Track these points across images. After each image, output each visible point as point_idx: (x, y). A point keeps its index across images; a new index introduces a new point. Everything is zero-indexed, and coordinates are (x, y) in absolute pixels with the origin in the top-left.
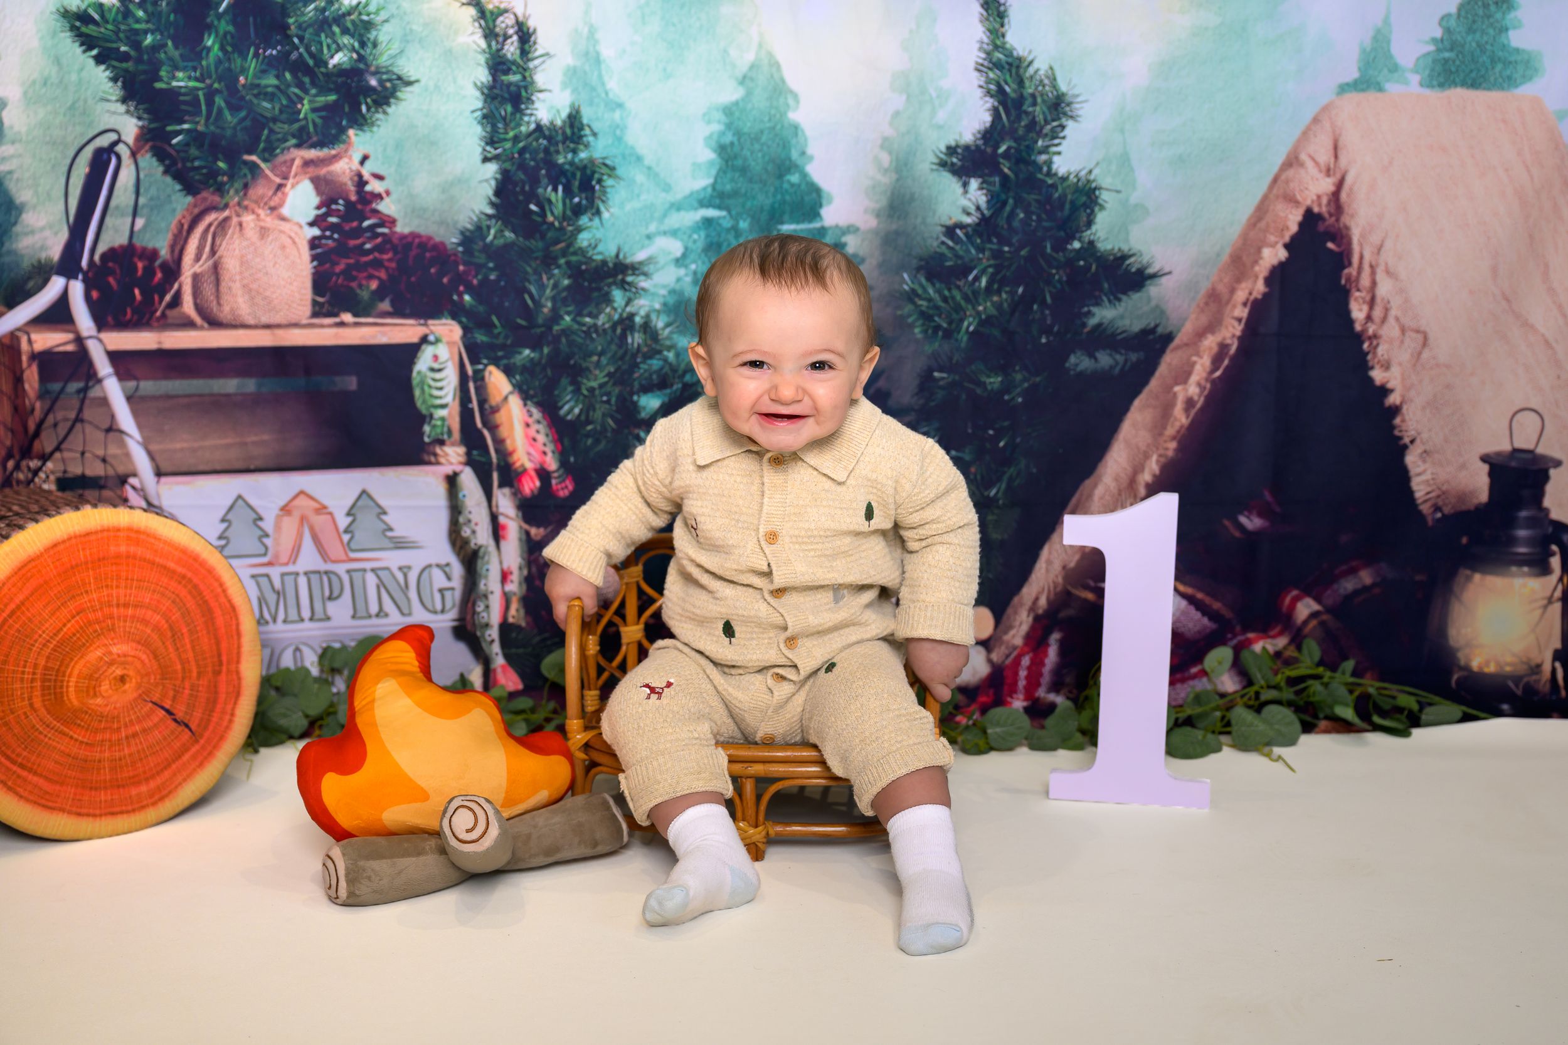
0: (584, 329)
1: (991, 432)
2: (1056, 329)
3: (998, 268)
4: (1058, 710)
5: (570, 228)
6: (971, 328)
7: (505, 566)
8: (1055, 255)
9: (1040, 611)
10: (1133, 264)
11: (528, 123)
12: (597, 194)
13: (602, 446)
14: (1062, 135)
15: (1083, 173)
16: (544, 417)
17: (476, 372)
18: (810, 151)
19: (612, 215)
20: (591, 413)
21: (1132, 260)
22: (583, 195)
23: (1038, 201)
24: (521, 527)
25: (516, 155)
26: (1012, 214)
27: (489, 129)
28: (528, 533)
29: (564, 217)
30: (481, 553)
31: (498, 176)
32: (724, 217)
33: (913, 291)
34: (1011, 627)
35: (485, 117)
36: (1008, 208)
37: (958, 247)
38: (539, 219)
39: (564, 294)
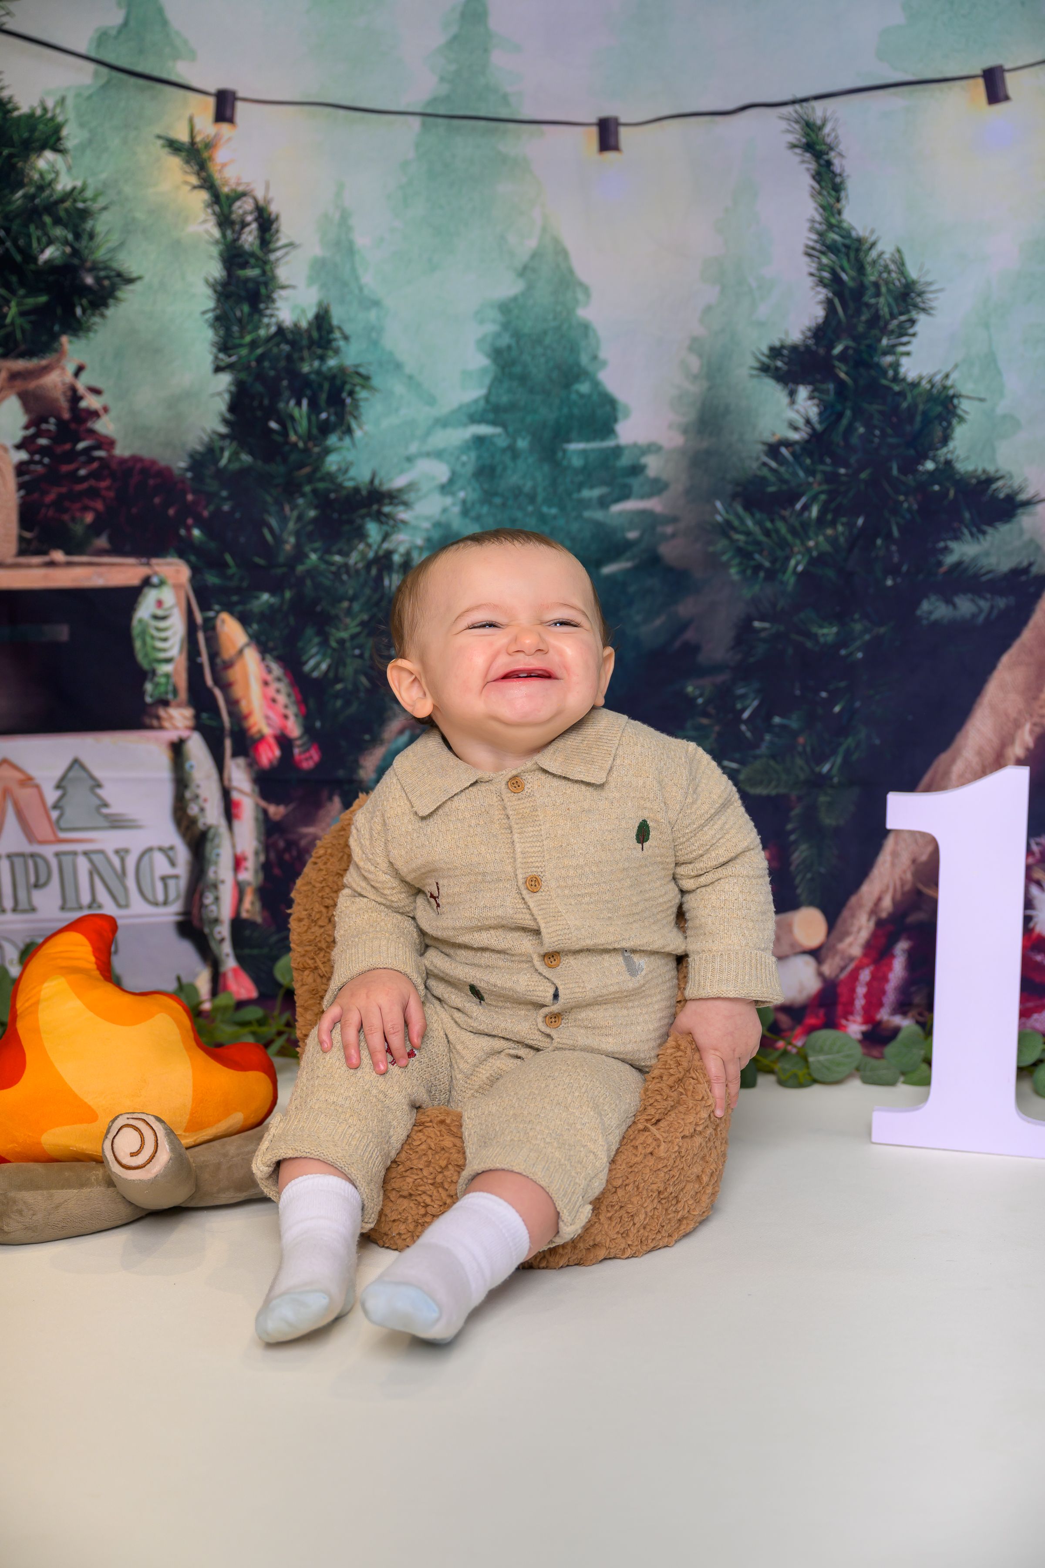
0: (333, 569)
1: (824, 694)
2: (905, 568)
3: (832, 495)
4: (901, 1036)
5: (316, 450)
6: (800, 568)
7: (239, 851)
8: (903, 478)
9: (884, 915)
10: (1001, 488)
11: (268, 326)
12: (348, 409)
13: (353, 709)
14: (911, 331)
15: (938, 378)
16: (286, 674)
17: (206, 620)
18: (603, 354)
19: (366, 434)
20: (341, 670)
21: (1000, 483)
22: (332, 410)
23: (881, 412)
24: (257, 805)
25: (253, 364)
26: (850, 429)
27: (222, 333)
28: (265, 812)
29: (310, 437)
30: (211, 834)
31: (233, 388)
32: (499, 435)
33: (728, 523)
34: (847, 934)
35: (217, 319)
36: (845, 422)
37: (782, 469)
38: (279, 439)
39: (310, 528)
